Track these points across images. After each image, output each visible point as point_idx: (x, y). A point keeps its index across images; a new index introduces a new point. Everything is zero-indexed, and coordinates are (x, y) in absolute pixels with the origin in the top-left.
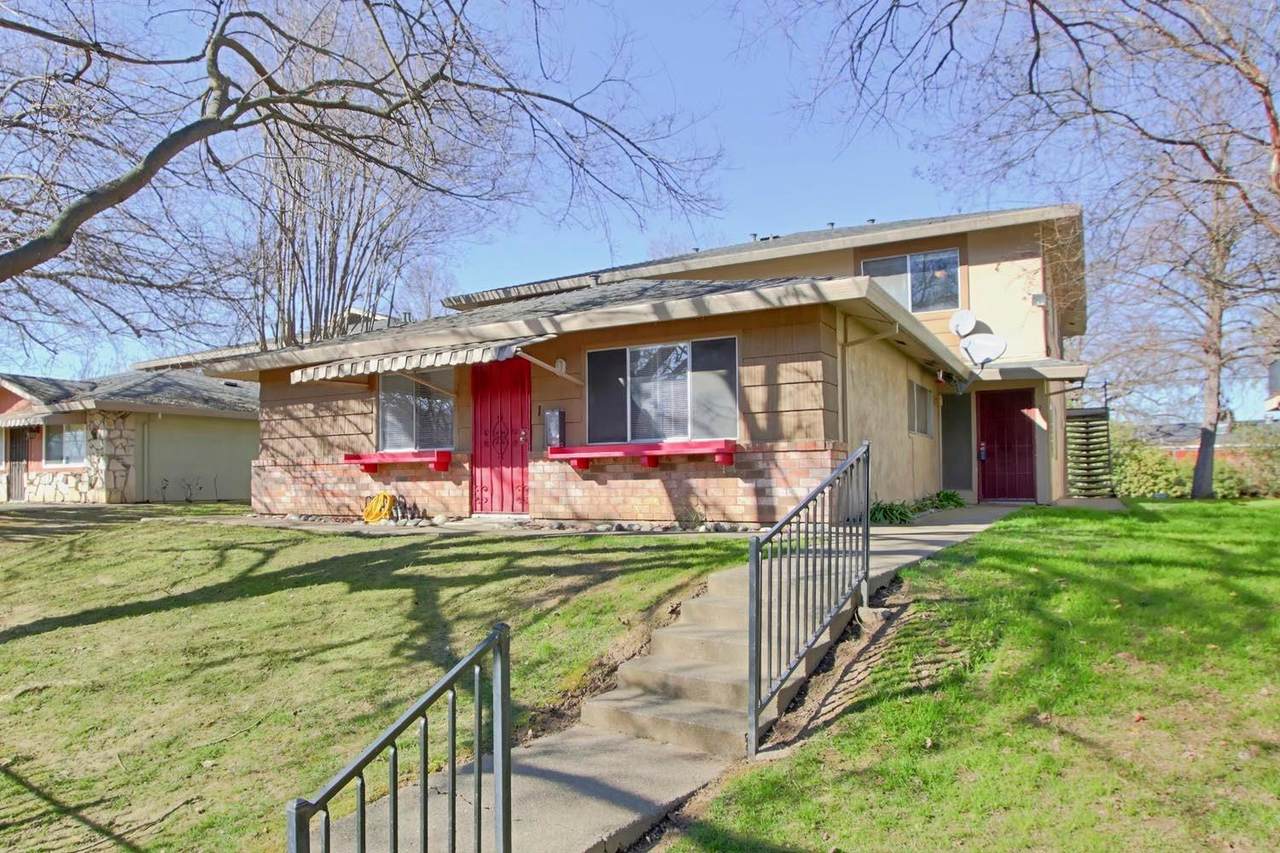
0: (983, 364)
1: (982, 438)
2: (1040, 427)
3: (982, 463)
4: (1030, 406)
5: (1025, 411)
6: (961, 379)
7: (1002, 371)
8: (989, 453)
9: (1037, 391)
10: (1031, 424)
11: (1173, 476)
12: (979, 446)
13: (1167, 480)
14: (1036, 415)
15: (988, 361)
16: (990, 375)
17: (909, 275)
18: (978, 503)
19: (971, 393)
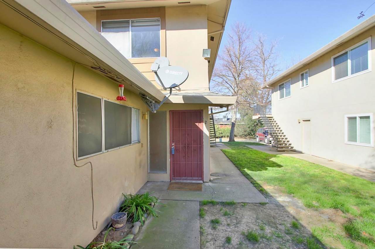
0: (171, 88)
1: (172, 140)
2: (205, 134)
3: (172, 156)
4: (201, 121)
5: (197, 124)
6: (157, 101)
7: (184, 98)
8: (176, 150)
9: (204, 111)
10: (201, 132)
11: (220, 132)
12: (171, 146)
13: (219, 133)
14: (204, 128)
15: (174, 86)
16: (176, 99)
17: (130, 32)
18: (170, 182)
19: (166, 111)
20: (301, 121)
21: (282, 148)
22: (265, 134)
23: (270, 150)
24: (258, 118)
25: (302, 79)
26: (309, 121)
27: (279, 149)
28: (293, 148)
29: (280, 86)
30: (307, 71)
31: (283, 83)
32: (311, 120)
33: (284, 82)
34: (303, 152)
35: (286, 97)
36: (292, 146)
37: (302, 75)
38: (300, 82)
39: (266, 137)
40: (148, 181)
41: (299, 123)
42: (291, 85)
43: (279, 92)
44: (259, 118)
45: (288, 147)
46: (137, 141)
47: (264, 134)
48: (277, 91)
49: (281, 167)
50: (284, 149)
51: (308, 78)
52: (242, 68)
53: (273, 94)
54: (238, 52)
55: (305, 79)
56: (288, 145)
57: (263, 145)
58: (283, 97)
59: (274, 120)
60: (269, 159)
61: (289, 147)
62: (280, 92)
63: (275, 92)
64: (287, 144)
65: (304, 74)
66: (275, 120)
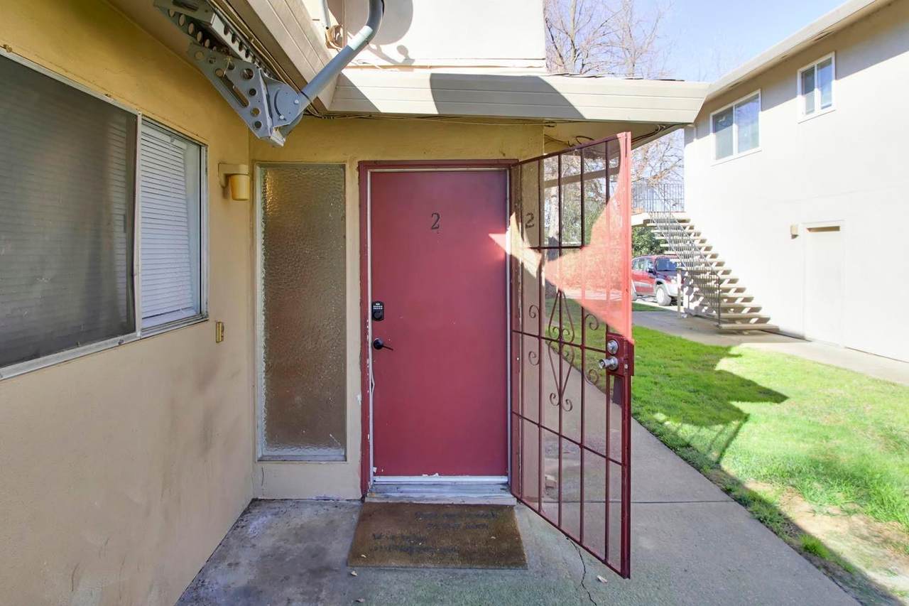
18: (362, 499)
19: (343, 167)
20: (802, 232)
21: (733, 320)
22: (655, 274)
23: (691, 329)
24: (642, 223)
25: (808, 88)
26: (837, 229)
27: (724, 326)
28: (769, 323)
29: (716, 118)
30: (831, 59)
31: (729, 106)
32: (841, 229)
33: (733, 104)
34: (808, 336)
35: (739, 152)
36: (762, 314)
37: (808, 75)
38: (800, 100)
39: (659, 283)
40: (255, 502)
41: (794, 236)
42: (760, 113)
43: (712, 137)
44: (646, 221)
45: (747, 320)
46: (192, 313)
47: (652, 275)
48: (707, 133)
49: (782, 401)
50: (739, 325)
51: (834, 82)
52: (583, 65)
53: (688, 145)
54: (572, 16)
55: (818, 87)
56: (745, 311)
57: (653, 309)
58: (731, 153)
59: (691, 228)
60: (714, 366)
61: (750, 318)
62: (718, 137)
63: (698, 138)
64: (743, 308)
65: (816, 71)
66: (696, 229)
